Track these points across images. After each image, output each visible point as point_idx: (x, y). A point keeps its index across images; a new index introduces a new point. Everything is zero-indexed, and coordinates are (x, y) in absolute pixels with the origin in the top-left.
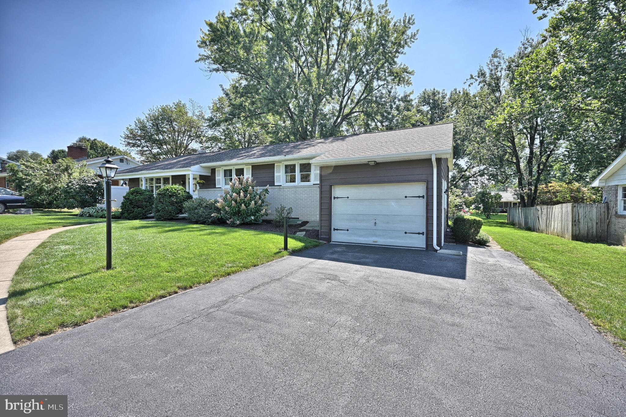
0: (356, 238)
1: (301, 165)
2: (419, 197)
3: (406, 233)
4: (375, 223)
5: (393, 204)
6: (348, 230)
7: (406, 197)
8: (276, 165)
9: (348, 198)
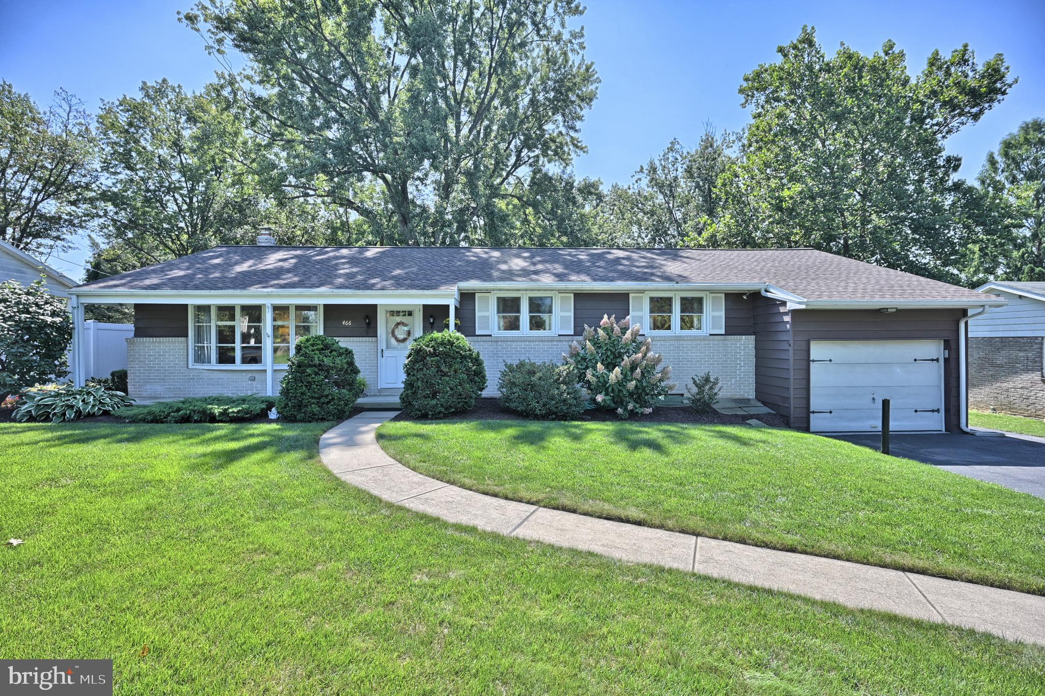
0: (845, 424)
1: (682, 299)
2: (932, 360)
3: (916, 411)
4: (874, 399)
5: (898, 370)
6: (831, 412)
7: (915, 360)
8: (631, 295)
9: (830, 361)
